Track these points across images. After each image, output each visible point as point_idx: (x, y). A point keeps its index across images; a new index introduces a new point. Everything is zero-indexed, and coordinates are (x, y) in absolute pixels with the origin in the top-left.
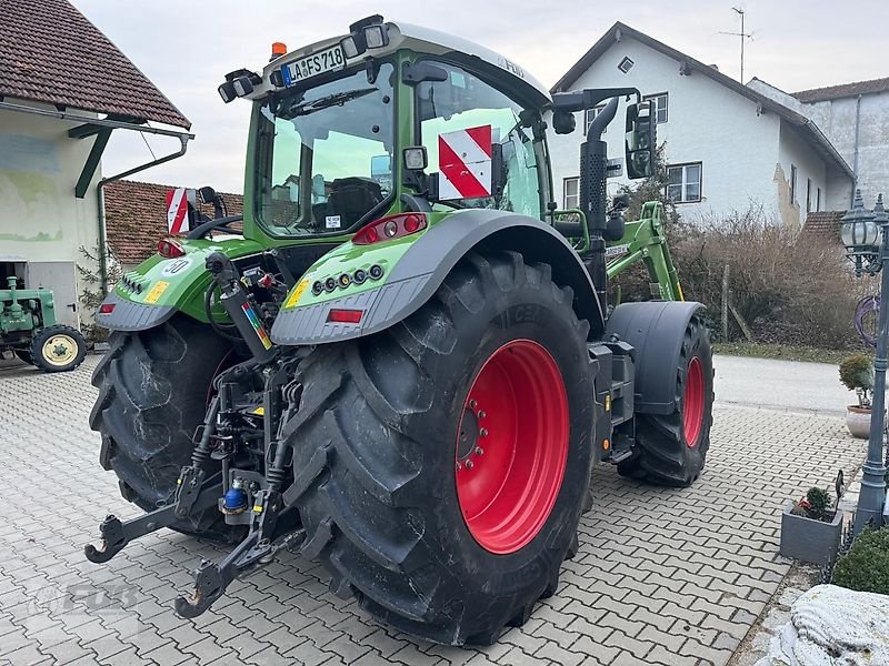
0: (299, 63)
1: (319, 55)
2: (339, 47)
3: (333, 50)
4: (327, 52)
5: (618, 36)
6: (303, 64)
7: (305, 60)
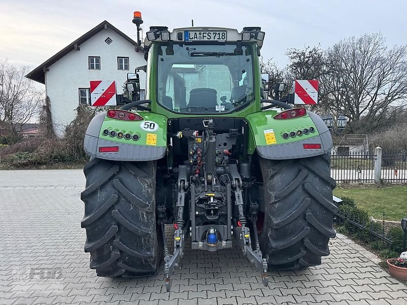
0: (198, 33)
1: (212, 33)
2: (225, 32)
3: (221, 33)
4: (218, 33)
5: (106, 27)
6: (200, 34)
7: (202, 32)
